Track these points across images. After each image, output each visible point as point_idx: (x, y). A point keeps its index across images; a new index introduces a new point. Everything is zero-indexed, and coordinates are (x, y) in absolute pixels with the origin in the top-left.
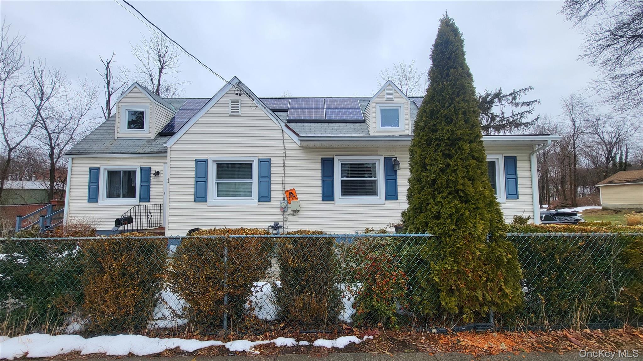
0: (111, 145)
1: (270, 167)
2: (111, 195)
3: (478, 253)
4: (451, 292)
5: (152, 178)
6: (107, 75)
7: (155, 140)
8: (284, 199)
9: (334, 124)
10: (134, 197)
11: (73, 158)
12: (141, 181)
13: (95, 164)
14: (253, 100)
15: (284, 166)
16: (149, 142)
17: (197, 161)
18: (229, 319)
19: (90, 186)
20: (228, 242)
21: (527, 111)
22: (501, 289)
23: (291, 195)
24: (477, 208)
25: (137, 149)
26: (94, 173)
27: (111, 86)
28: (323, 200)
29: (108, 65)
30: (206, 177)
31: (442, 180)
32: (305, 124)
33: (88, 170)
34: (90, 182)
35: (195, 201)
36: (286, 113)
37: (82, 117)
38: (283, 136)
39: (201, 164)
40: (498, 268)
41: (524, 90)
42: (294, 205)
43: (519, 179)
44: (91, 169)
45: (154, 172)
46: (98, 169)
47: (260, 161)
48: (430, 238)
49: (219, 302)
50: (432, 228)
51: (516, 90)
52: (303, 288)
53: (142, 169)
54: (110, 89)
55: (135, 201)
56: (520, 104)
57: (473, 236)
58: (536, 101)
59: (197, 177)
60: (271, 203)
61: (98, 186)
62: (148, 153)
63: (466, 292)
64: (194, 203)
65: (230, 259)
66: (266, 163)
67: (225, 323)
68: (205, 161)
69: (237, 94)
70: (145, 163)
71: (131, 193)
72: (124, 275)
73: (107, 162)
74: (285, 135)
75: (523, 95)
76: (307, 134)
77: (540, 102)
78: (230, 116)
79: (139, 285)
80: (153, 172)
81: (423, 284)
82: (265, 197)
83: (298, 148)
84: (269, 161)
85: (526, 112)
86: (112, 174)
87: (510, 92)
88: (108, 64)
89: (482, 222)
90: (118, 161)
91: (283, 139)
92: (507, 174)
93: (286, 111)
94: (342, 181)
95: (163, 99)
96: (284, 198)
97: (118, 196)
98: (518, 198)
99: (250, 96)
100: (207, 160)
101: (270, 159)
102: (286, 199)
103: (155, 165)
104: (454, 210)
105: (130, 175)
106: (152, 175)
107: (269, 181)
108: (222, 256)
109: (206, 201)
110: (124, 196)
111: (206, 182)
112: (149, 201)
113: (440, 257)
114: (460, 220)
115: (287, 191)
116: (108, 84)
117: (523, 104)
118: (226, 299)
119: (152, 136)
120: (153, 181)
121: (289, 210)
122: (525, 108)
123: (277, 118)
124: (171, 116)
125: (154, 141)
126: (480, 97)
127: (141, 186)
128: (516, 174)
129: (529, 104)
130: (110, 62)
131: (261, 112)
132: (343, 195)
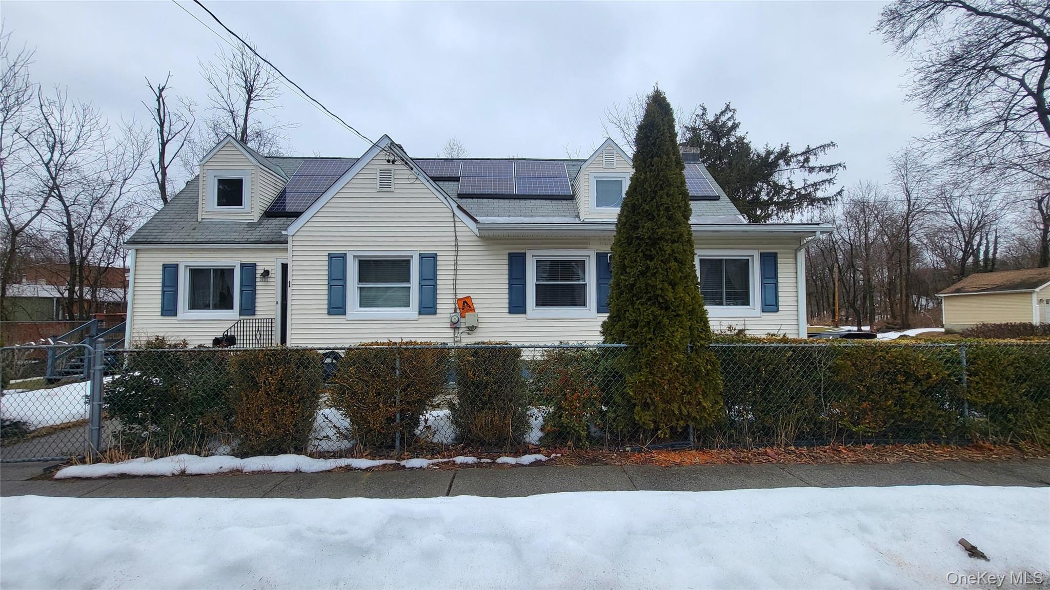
0: (194, 229)
1: (435, 265)
2: (194, 305)
3: (675, 364)
4: (646, 406)
5: (258, 280)
6: (159, 110)
7: (260, 222)
8: (455, 311)
9: (528, 201)
10: (232, 308)
11: (137, 250)
12: (242, 285)
13: (171, 259)
14: (412, 169)
15: (456, 264)
16: (251, 225)
17: (331, 257)
18: (402, 439)
19: (163, 292)
20: (400, 353)
21: (827, 180)
22: (699, 403)
23: (465, 305)
24: (678, 315)
25: (234, 236)
26: (170, 272)
27: (166, 128)
28: (510, 312)
29: (160, 94)
30: (344, 279)
31: (641, 284)
32: (485, 201)
33: (161, 268)
34: (164, 286)
35: (329, 313)
36: (456, 183)
37: (127, 181)
38: (454, 221)
39: (337, 261)
40: (697, 380)
41: (823, 147)
42: (469, 320)
43: (780, 285)
44: (165, 267)
45: (262, 271)
46: (176, 267)
47: (422, 256)
48: (626, 349)
49: (390, 420)
50: (629, 338)
51: (812, 147)
52: (485, 403)
53: (243, 266)
54: (165, 135)
55: (233, 314)
56: (817, 170)
57: (670, 345)
58: (840, 165)
59: (331, 279)
60: (438, 316)
61: (176, 292)
62: (252, 242)
63: (661, 406)
64: (328, 317)
65: (403, 372)
66: (429, 261)
67: (398, 443)
68: (343, 257)
69: (389, 161)
70: (248, 258)
71: (225, 302)
72: (281, 390)
73: (189, 255)
74: (457, 219)
75: (821, 154)
76: (487, 216)
77: (845, 167)
78: (379, 192)
79: (298, 402)
80: (259, 271)
81: (618, 399)
82: (428, 307)
83: (476, 239)
84: (434, 257)
85: (824, 181)
86: (197, 274)
87: (803, 150)
88: (161, 90)
89: (680, 330)
90: (207, 255)
91: (455, 226)
92: (763, 276)
93: (456, 179)
94: (537, 285)
95: (266, 157)
96: (455, 309)
97: (206, 307)
98: (777, 310)
99: (406, 163)
100: (345, 254)
101: (436, 254)
102: (458, 311)
103: (267, 261)
104: (651, 317)
105: (225, 274)
106: (258, 276)
107: (435, 286)
108: (394, 369)
109: (344, 313)
110: (215, 308)
111: (344, 286)
112: (254, 314)
113: (634, 369)
114: (657, 327)
115: (460, 300)
116: (162, 125)
117: (821, 169)
118: (398, 416)
119: (255, 217)
120: (260, 285)
121: (463, 325)
122: (824, 176)
123: (446, 196)
124: (280, 186)
125: (259, 225)
126: (758, 156)
127: (241, 291)
128: (776, 277)
129: (830, 169)
130: (163, 89)
131: (423, 186)
132: (538, 305)
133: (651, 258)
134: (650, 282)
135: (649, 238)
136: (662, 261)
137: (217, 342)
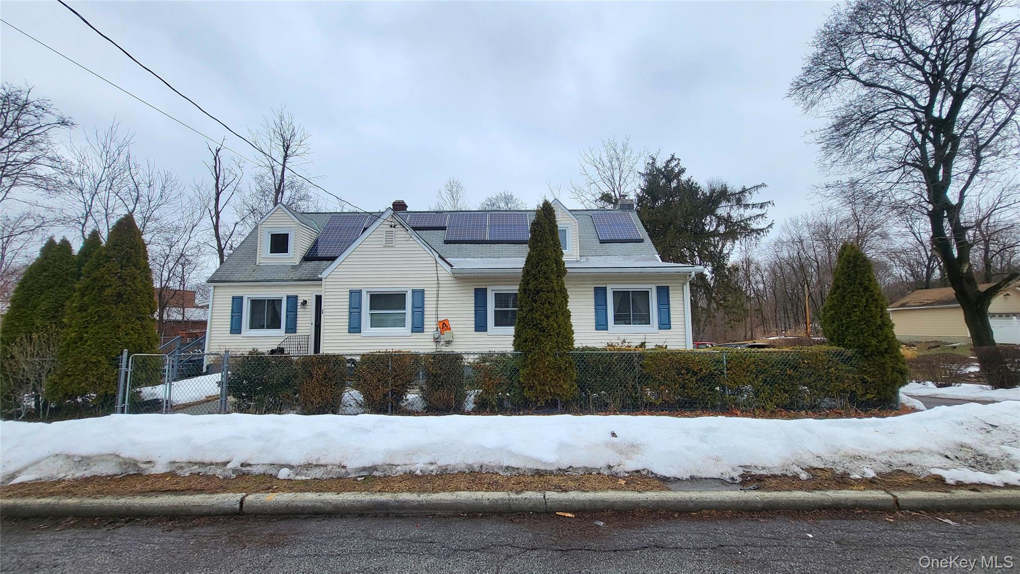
0: (254, 271)
1: (423, 297)
2: (252, 327)
3: (547, 363)
4: (531, 388)
5: (299, 307)
6: (215, 167)
7: (300, 265)
8: (437, 330)
9: (497, 245)
10: (280, 327)
11: (214, 287)
12: (287, 311)
13: (238, 293)
14: (407, 230)
15: (438, 297)
16: (294, 267)
17: (351, 292)
18: (392, 406)
19: (232, 316)
20: (391, 357)
21: (760, 215)
22: (562, 386)
23: (444, 326)
24: (550, 335)
25: (283, 276)
26: (237, 302)
27: (221, 181)
28: (476, 331)
29: (217, 154)
30: (360, 307)
31: (529, 316)
32: (464, 245)
33: (231, 299)
34: (232, 312)
35: (349, 332)
36: (444, 231)
37: (195, 228)
38: (437, 267)
39: (355, 295)
40: (560, 373)
41: (757, 187)
42: (447, 336)
43: (671, 309)
44: (234, 298)
45: (302, 301)
46: (241, 298)
47: (414, 291)
48: (520, 354)
49: (385, 395)
50: (522, 348)
51: (747, 187)
53: (288, 297)
54: (220, 186)
55: (281, 332)
56: (751, 207)
57: (544, 353)
58: (769, 202)
59: (351, 307)
60: (425, 333)
61: (241, 316)
62: (295, 280)
63: (539, 388)
64: (347, 335)
65: (394, 369)
66: (419, 294)
67: (390, 409)
68: (360, 292)
69: (391, 226)
70: (292, 292)
71: (275, 323)
72: (325, 378)
73: (250, 290)
74: (438, 265)
75: (755, 193)
76: (465, 257)
77: (773, 204)
78: (384, 247)
79: (335, 385)
80: (300, 301)
81: (517, 384)
82: (418, 327)
83: (452, 278)
84: (423, 291)
85: (758, 216)
86: (255, 303)
87: (740, 190)
88: (218, 151)
89: (550, 343)
90: (263, 289)
91: (437, 270)
92: (659, 304)
93: (444, 228)
94: (495, 311)
95: (303, 213)
96: (437, 328)
97: (262, 327)
98: (670, 328)
99: (403, 227)
100: (361, 290)
101: (424, 290)
102: (439, 330)
103: (306, 294)
104: (533, 337)
105: (275, 304)
106: (299, 304)
107: (423, 312)
108: (388, 366)
109: (360, 332)
110: (268, 328)
111: (360, 313)
112: (295, 332)
113: (524, 366)
114: (538, 341)
115: (440, 322)
116: (217, 179)
117: (754, 206)
118: (390, 393)
119: (297, 261)
120: (300, 310)
121: (442, 340)
122: (757, 211)
123: (431, 249)
124: (314, 236)
125: (300, 267)
126: (703, 194)
127: (287, 316)
128: (669, 304)
129: (762, 206)
130: (219, 150)
131: (415, 242)
132: (496, 324)
133: (535, 301)
134: (533, 316)
135: (534, 290)
136: (541, 303)
137: (273, 352)
